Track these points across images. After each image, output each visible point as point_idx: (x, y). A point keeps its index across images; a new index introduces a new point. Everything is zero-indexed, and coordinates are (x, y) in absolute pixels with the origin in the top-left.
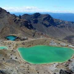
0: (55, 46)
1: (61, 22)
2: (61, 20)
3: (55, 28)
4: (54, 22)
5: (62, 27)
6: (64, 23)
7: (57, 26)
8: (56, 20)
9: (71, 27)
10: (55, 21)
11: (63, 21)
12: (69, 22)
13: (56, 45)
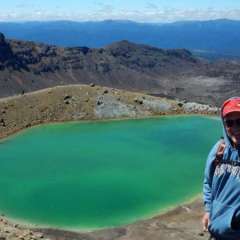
0: (124, 116)
1: (40, 50)
2: (41, 45)
3: (21, 77)
4: (11, 52)
5: (47, 70)
6: (54, 54)
7: (28, 70)
8: (19, 43)
9: (82, 68)
10: (15, 50)
11: (48, 49)
12: (70, 49)
13: (127, 112)
